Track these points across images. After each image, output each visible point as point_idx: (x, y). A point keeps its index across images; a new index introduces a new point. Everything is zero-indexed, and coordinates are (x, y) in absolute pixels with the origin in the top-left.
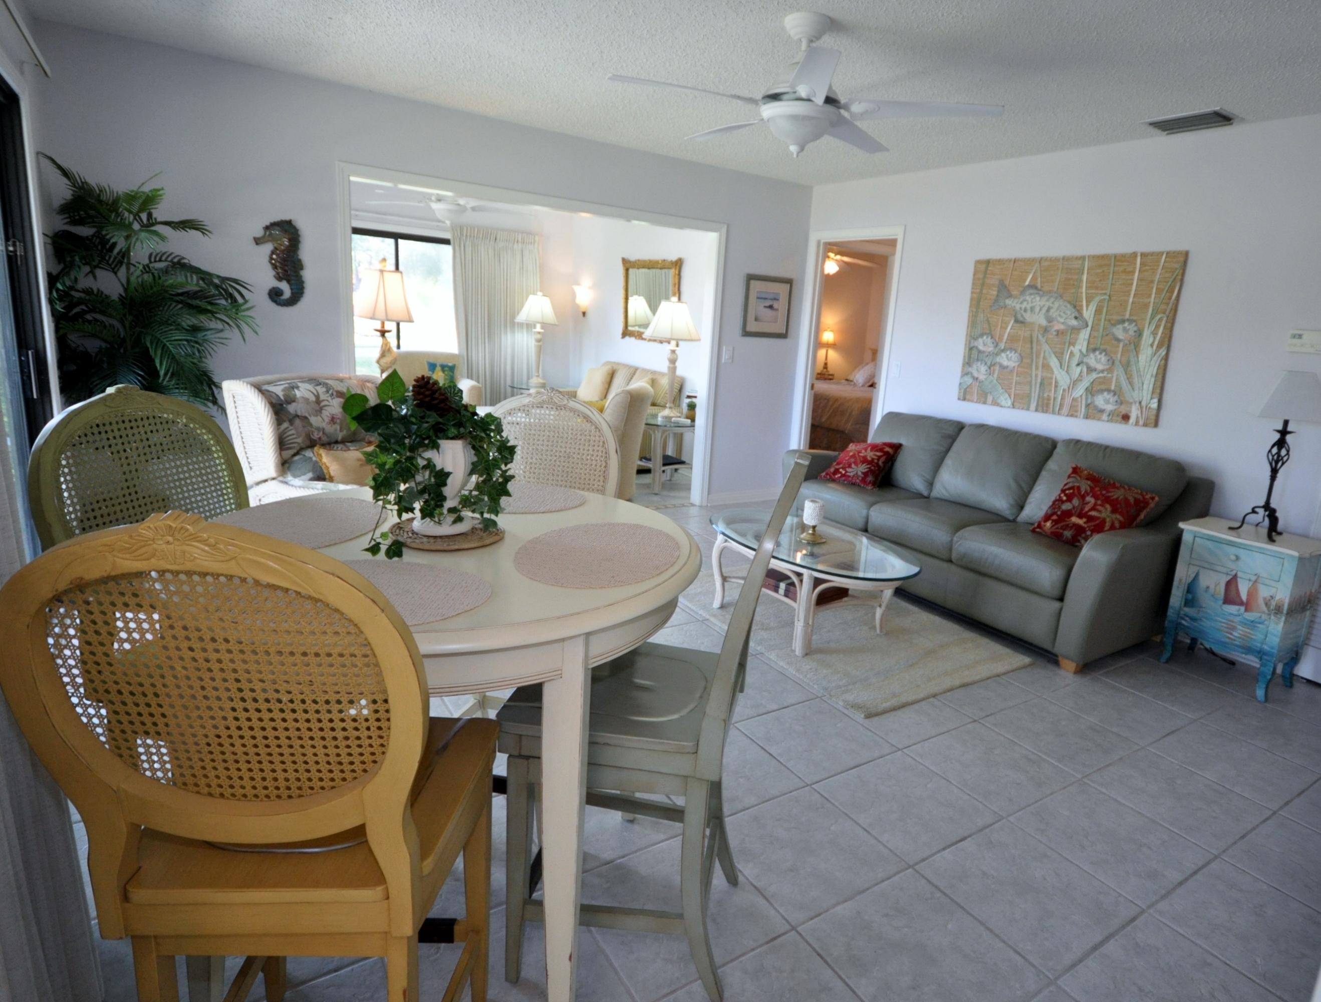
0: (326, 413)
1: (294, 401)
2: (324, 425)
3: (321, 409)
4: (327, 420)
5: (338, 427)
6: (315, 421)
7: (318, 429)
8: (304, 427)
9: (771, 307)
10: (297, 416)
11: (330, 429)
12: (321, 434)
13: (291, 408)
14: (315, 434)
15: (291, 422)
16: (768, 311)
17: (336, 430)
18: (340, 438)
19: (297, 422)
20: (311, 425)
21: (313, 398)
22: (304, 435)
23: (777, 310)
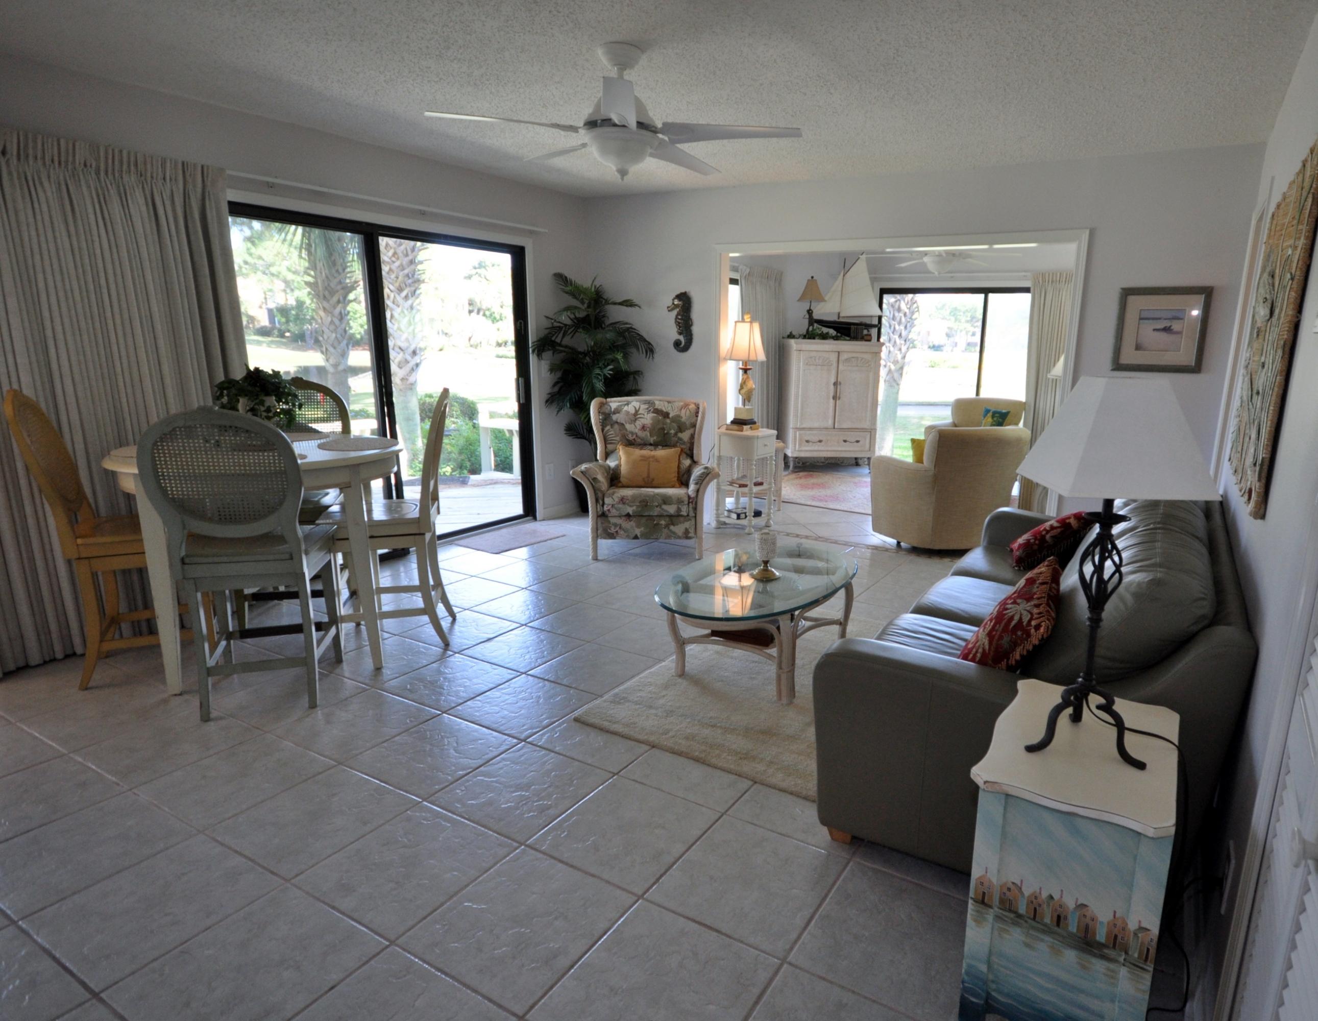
0: (639, 423)
1: (619, 413)
2: (637, 431)
3: (636, 420)
4: (638, 427)
5: (649, 434)
6: (629, 427)
7: (632, 433)
8: (620, 430)
9: (1167, 330)
10: (617, 422)
11: (641, 434)
12: (634, 437)
13: (614, 417)
14: (630, 436)
15: (612, 426)
16: (1164, 336)
17: (646, 435)
18: (652, 442)
19: (616, 426)
20: (626, 430)
21: (633, 411)
22: (620, 435)
23: (1179, 333)
